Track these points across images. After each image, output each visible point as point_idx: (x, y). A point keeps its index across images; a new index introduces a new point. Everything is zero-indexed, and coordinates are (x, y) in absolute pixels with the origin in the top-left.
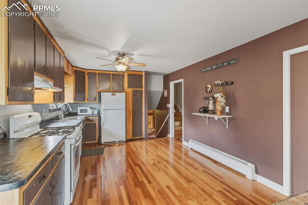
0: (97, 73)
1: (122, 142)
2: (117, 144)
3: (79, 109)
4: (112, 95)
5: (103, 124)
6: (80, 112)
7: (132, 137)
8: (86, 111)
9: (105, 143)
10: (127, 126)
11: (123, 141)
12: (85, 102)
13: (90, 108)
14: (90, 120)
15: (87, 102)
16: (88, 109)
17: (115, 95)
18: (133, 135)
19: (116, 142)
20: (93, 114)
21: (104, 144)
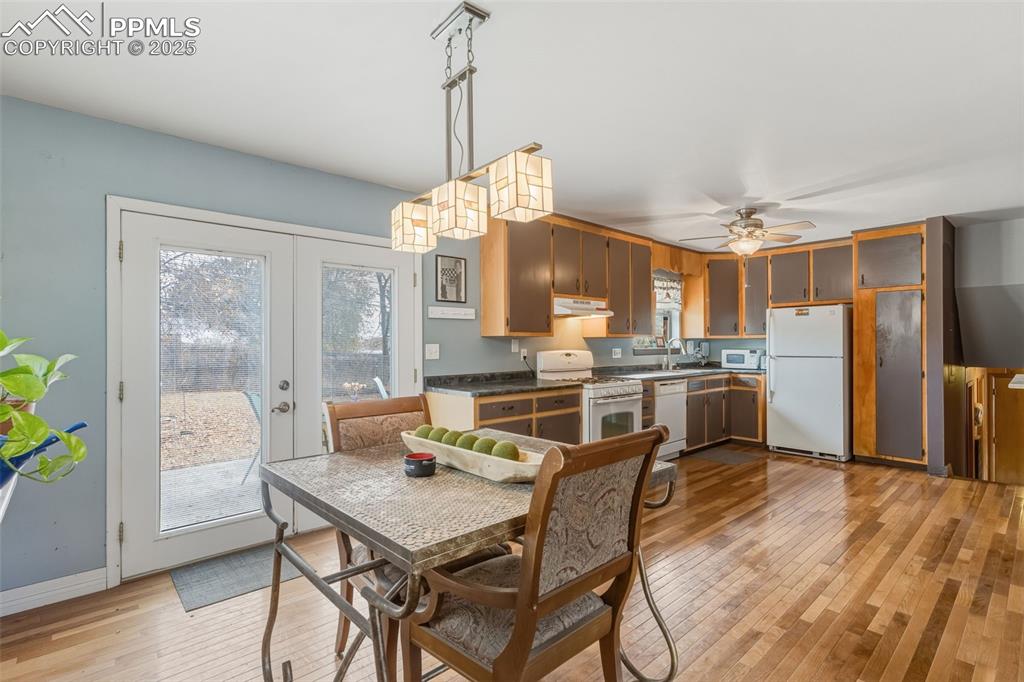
0: (769, 258)
1: (833, 458)
2: (817, 462)
3: (725, 353)
4: (798, 314)
5: (772, 397)
6: (728, 361)
7: (877, 453)
8: (741, 359)
9: (779, 448)
10: (855, 411)
11: (835, 456)
12: (739, 337)
13: (751, 352)
14: (740, 381)
15: (745, 337)
16: (746, 353)
17: (808, 314)
18: (879, 449)
19: (811, 453)
20: (759, 368)
21: (776, 450)
